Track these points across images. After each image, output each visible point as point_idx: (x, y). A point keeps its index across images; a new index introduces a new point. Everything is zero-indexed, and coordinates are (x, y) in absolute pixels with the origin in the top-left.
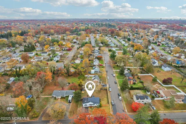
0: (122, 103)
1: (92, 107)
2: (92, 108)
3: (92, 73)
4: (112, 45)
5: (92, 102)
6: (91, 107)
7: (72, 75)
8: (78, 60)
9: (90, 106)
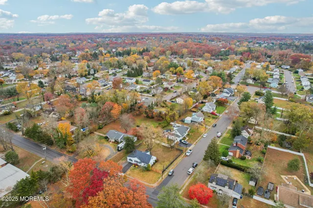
0: (187, 179)
1: (138, 165)
2: (137, 167)
3: (185, 122)
4: (272, 85)
5: (139, 158)
6: (136, 165)
7: (152, 118)
8: (180, 99)
9: (135, 163)
